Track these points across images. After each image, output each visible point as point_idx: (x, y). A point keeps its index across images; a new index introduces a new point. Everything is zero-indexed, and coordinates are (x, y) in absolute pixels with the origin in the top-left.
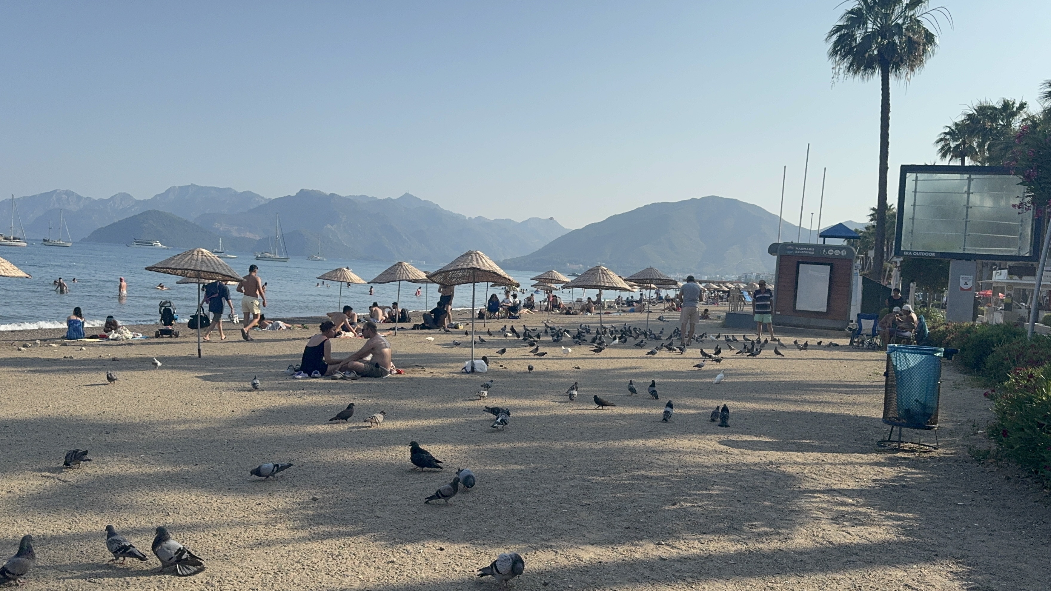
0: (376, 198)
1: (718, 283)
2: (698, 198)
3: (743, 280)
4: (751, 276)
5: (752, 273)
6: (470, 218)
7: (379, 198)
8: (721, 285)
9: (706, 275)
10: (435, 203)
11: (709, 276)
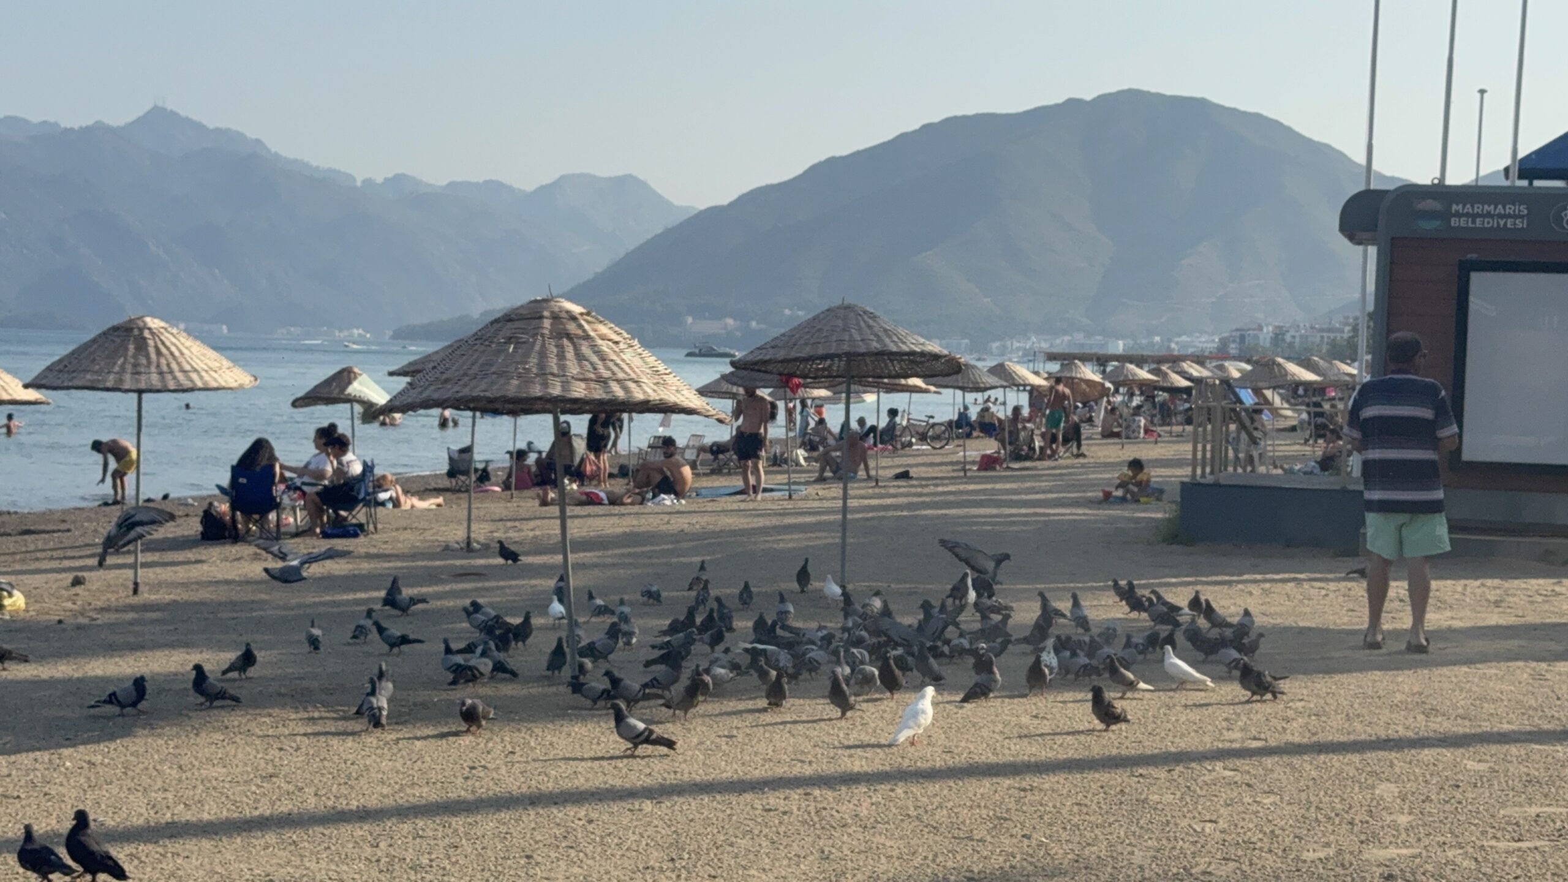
0: (56, 124)
1: (1156, 362)
2: (1088, 97)
3: (1233, 349)
4: (1257, 337)
5: (1260, 328)
6: (368, 182)
7: (65, 124)
8: (1164, 368)
9: (1122, 337)
10: (251, 134)
11: (1131, 342)
